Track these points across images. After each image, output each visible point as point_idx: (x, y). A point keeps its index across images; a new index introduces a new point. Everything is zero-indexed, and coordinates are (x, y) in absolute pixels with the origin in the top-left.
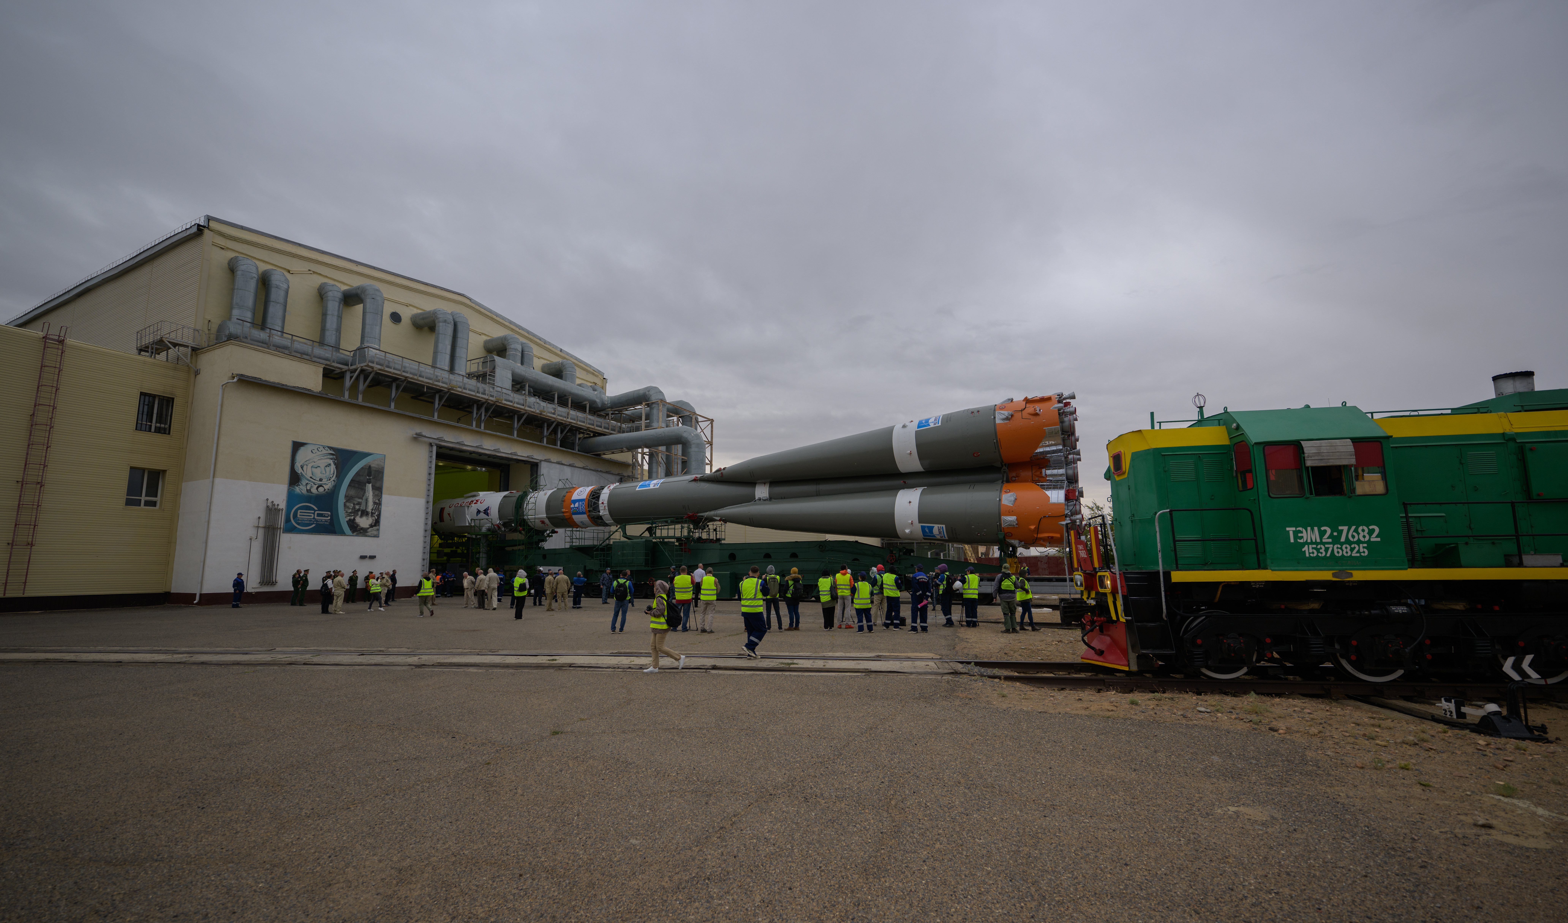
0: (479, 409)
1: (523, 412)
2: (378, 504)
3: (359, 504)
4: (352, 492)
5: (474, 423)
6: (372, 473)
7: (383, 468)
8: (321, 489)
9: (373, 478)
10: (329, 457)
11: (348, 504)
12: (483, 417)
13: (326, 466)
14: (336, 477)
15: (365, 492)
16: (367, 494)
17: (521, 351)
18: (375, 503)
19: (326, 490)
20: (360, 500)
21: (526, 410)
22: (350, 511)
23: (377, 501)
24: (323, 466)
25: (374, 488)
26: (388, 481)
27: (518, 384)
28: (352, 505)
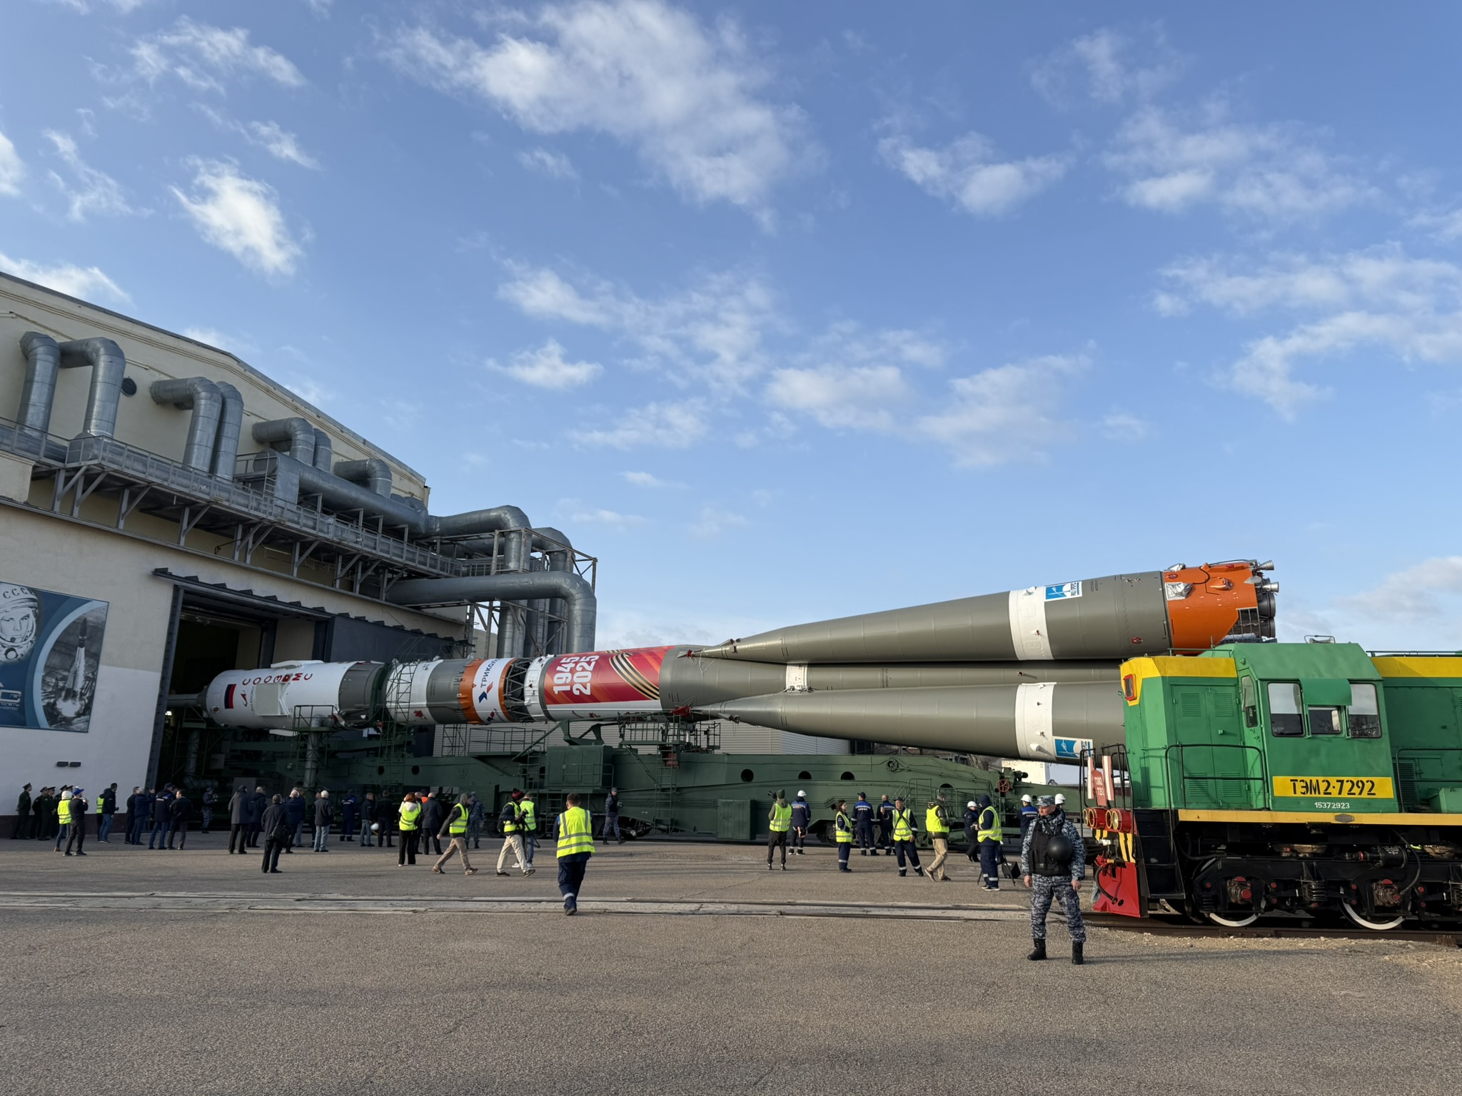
0: (245, 533)
1: (311, 538)
2: (92, 679)
3: (65, 679)
4: (56, 661)
5: (237, 554)
6: (88, 631)
7: (104, 623)
8: (12, 655)
9: (88, 639)
10: (27, 604)
11: (48, 679)
12: (250, 546)
13: (22, 619)
14: (35, 635)
15: (74, 661)
16: (77, 663)
17: (314, 444)
18: (87, 678)
19: (19, 656)
20: (66, 673)
21: (317, 536)
22: (50, 689)
23: (90, 675)
24: (17, 619)
25: (88, 654)
26: (109, 645)
27: (307, 496)
28: (54, 680)
